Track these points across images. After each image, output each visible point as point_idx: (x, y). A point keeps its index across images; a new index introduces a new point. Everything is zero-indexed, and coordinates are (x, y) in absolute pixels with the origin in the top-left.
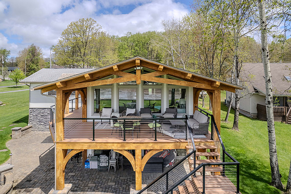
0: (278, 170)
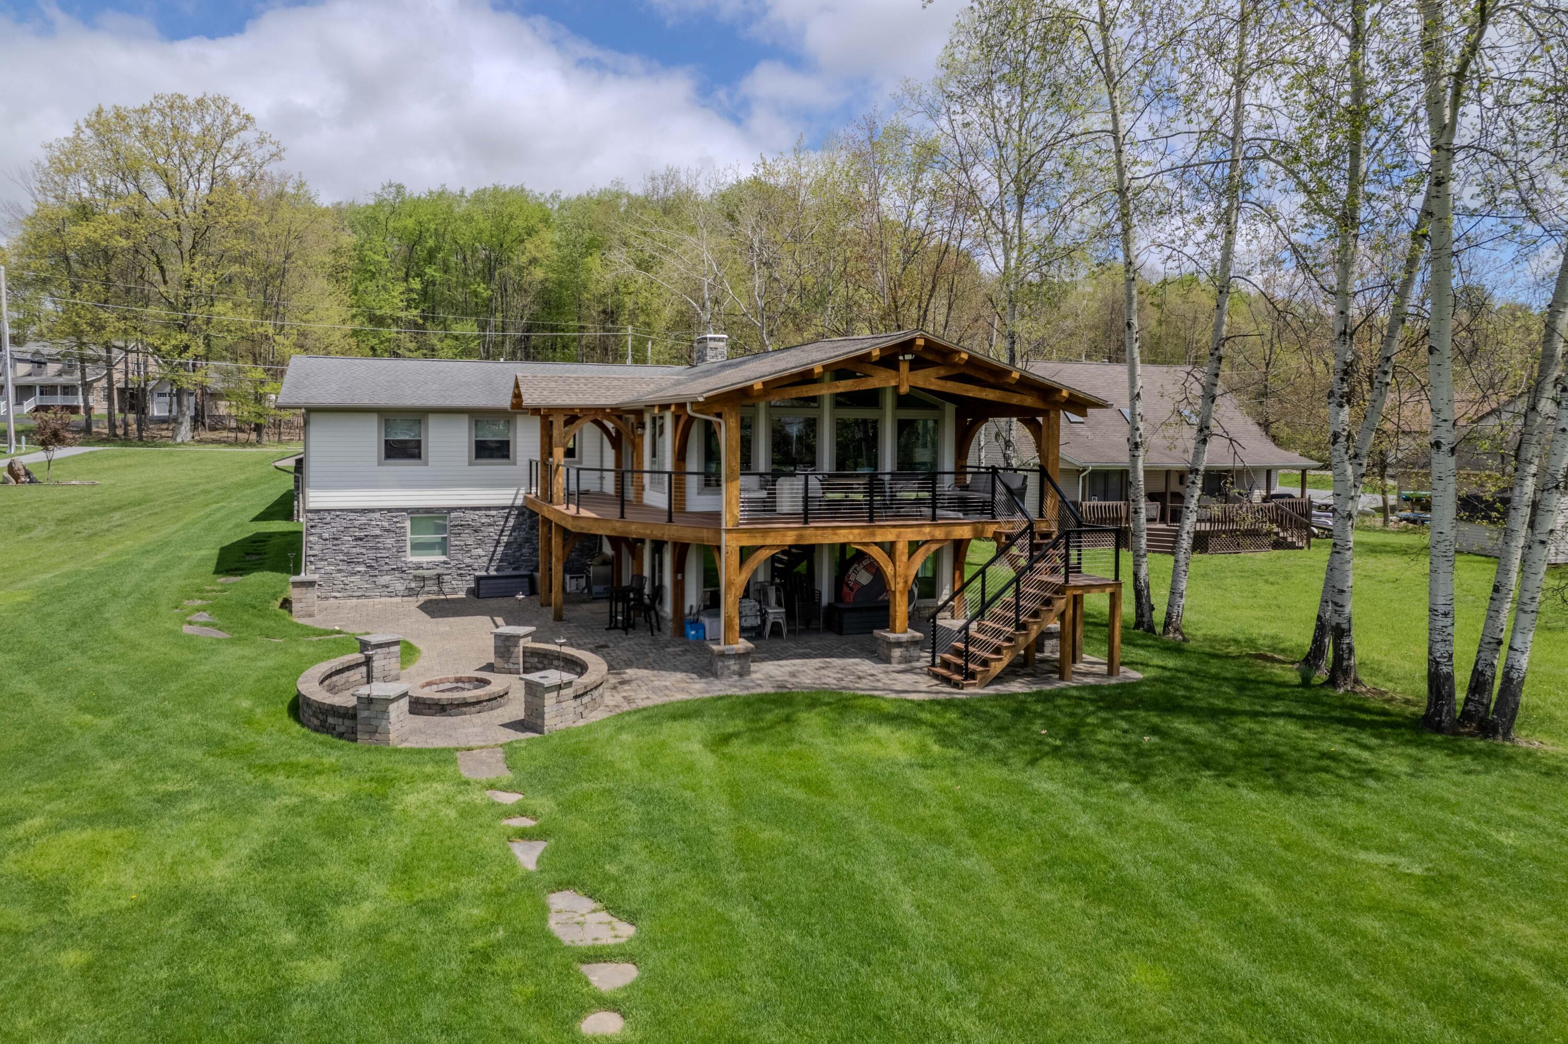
0: (1148, 596)
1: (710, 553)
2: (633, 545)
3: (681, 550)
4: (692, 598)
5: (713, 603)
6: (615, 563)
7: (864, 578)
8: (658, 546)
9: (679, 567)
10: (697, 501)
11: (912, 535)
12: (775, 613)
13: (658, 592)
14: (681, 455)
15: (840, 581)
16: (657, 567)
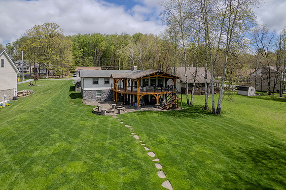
0: (188, 100)
1: (136, 96)
2: (126, 95)
3: (132, 95)
4: (133, 101)
5: (136, 101)
6: (123, 97)
7: (154, 98)
8: (129, 95)
9: (132, 97)
10: (134, 89)
11: (159, 93)
12: (143, 102)
13: (129, 100)
14: (132, 84)
15: (151, 99)
16: (129, 97)
